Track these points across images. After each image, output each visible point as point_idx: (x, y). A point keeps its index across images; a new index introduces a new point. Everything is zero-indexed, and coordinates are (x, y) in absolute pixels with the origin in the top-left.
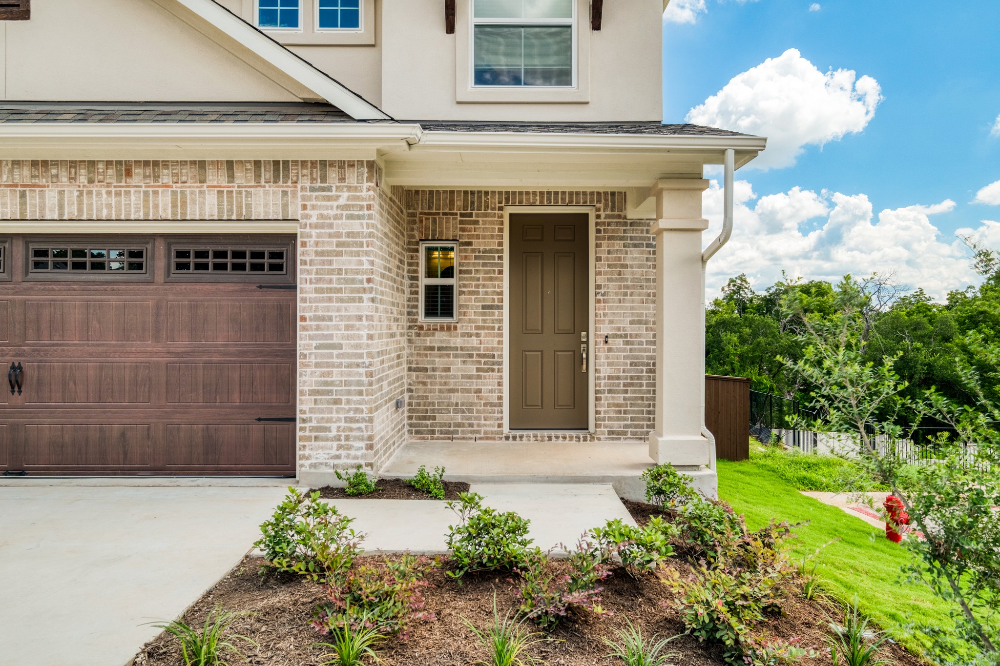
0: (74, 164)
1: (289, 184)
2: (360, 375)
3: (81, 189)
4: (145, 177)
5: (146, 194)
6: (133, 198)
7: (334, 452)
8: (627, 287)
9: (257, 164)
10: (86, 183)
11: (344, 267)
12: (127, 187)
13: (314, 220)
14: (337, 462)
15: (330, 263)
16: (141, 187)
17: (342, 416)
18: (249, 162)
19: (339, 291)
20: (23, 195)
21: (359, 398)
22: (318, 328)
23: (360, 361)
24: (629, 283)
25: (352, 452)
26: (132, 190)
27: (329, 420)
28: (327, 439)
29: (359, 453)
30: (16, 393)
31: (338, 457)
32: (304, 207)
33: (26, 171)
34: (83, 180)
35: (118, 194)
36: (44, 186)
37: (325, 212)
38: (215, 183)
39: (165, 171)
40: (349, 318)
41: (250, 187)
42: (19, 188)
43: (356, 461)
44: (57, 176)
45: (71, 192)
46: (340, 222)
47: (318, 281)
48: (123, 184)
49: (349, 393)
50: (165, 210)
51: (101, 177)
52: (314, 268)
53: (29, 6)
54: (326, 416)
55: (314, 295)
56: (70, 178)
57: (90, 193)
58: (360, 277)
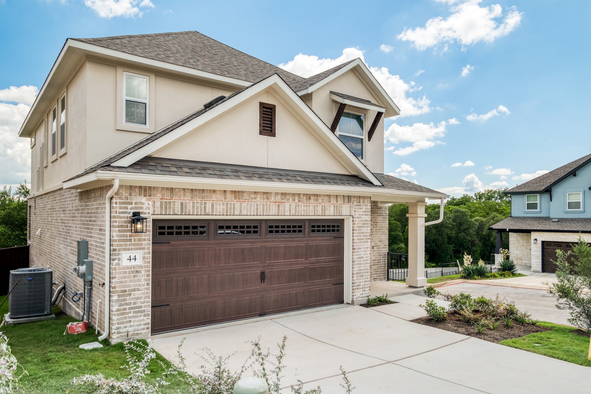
0: (294, 195)
1: (351, 203)
2: (367, 266)
3: (296, 204)
4: (314, 200)
5: (315, 206)
6: (311, 208)
7: (362, 293)
8: (378, 230)
9: (344, 196)
10: (297, 202)
11: (364, 231)
12: (309, 203)
13: (357, 216)
14: (362, 296)
15: (361, 230)
16: (313, 203)
17: (363, 280)
18: (341, 196)
19: (363, 239)
20: (279, 206)
21: (367, 274)
22: (358, 252)
23: (368, 262)
24: (378, 228)
25: (366, 292)
26: (311, 205)
27: (360, 282)
28: (360, 289)
29: (367, 292)
30: (263, 283)
31: (362, 294)
32: (355, 211)
33: (279, 197)
34: (297, 200)
35: (307, 206)
36: (285, 203)
37: (360, 213)
38: (333, 203)
39: (320, 198)
40: (365, 248)
41: (342, 204)
42: (277, 203)
43: (367, 295)
44: (289, 199)
45: (293, 205)
46: (363, 216)
47: (358, 236)
48: (308, 202)
49: (365, 272)
50: (320, 212)
51: (302, 200)
52: (357, 232)
53: (275, 132)
54: (360, 281)
55: (357, 241)
56: (293, 200)
57: (299, 205)
58: (367, 234)
